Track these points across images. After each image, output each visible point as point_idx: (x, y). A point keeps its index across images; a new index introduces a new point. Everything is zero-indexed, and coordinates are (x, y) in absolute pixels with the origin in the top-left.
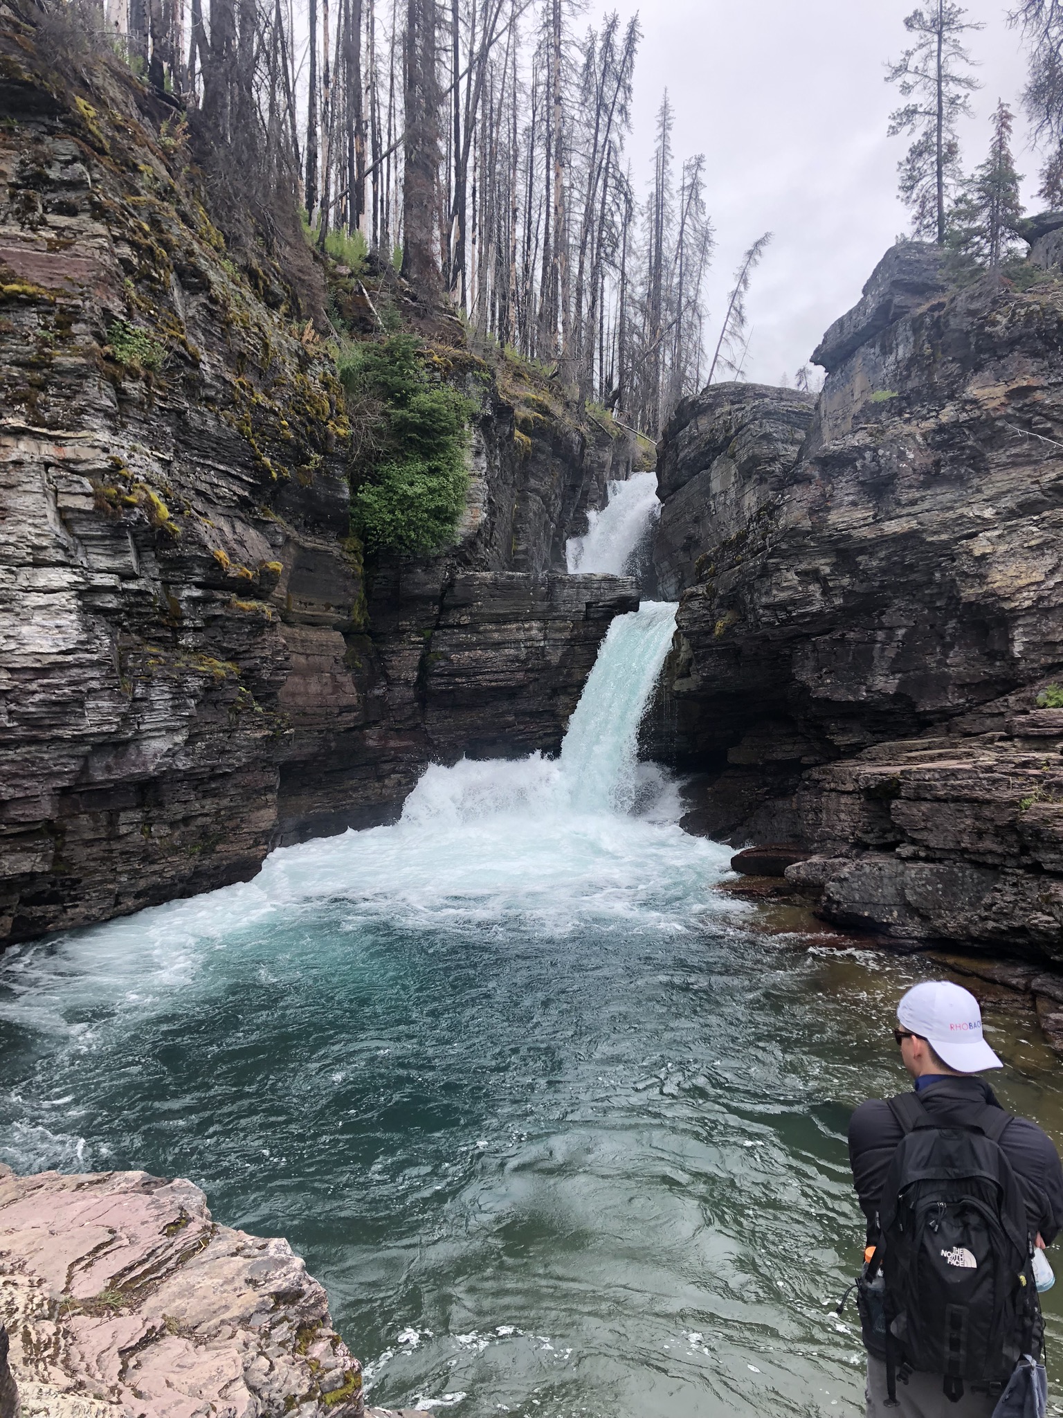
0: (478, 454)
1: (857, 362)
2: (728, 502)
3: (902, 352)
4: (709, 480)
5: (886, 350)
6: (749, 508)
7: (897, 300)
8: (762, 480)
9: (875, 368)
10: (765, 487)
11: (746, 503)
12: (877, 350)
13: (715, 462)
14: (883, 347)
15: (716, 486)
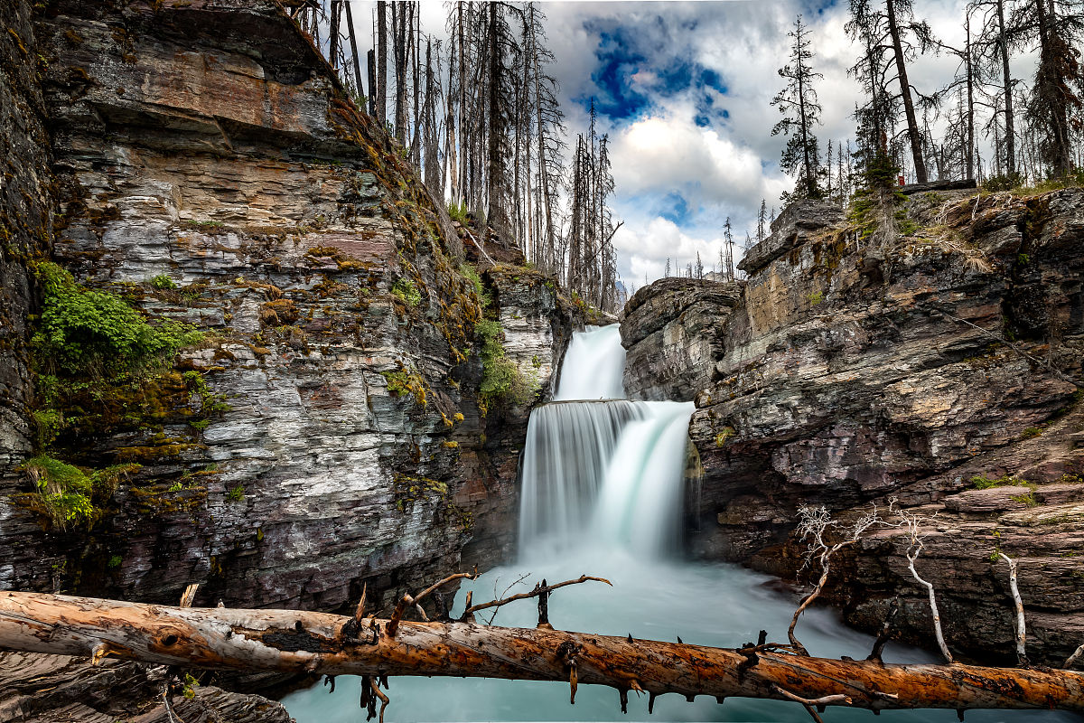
0: (547, 333)
1: (772, 269)
2: (678, 351)
3: (807, 264)
4: (662, 337)
5: (794, 262)
6: (694, 355)
7: (800, 233)
8: (703, 338)
9: (786, 273)
10: (707, 342)
11: (692, 352)
12: (787, 262)
13: (667, 326)
14: (791, 261)
15: (668, 340)
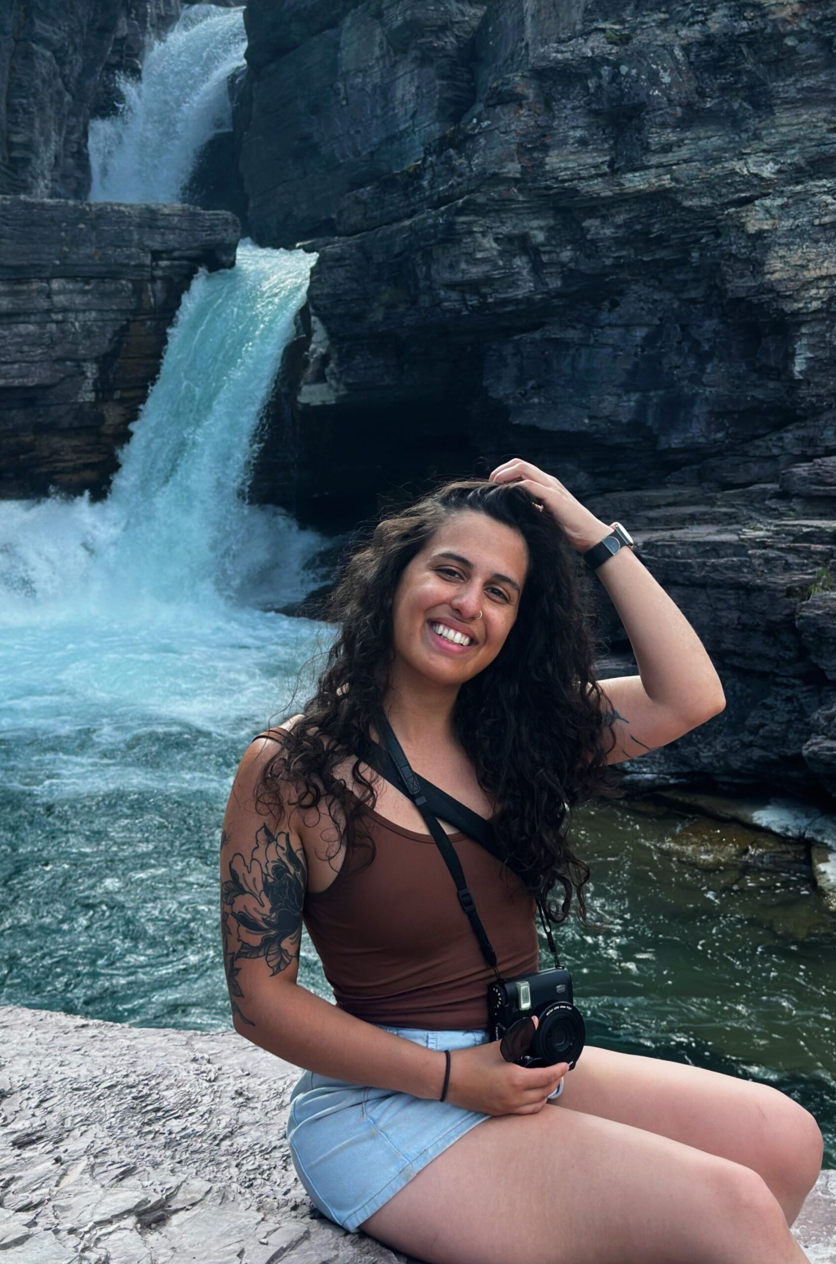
2: (369, 89)
4: (337, 47)
6: (403, 103)
8: (425, 60)
10: (430, 71)
11: (399, 94)
13: (348, 21)
15: (347, 56)
